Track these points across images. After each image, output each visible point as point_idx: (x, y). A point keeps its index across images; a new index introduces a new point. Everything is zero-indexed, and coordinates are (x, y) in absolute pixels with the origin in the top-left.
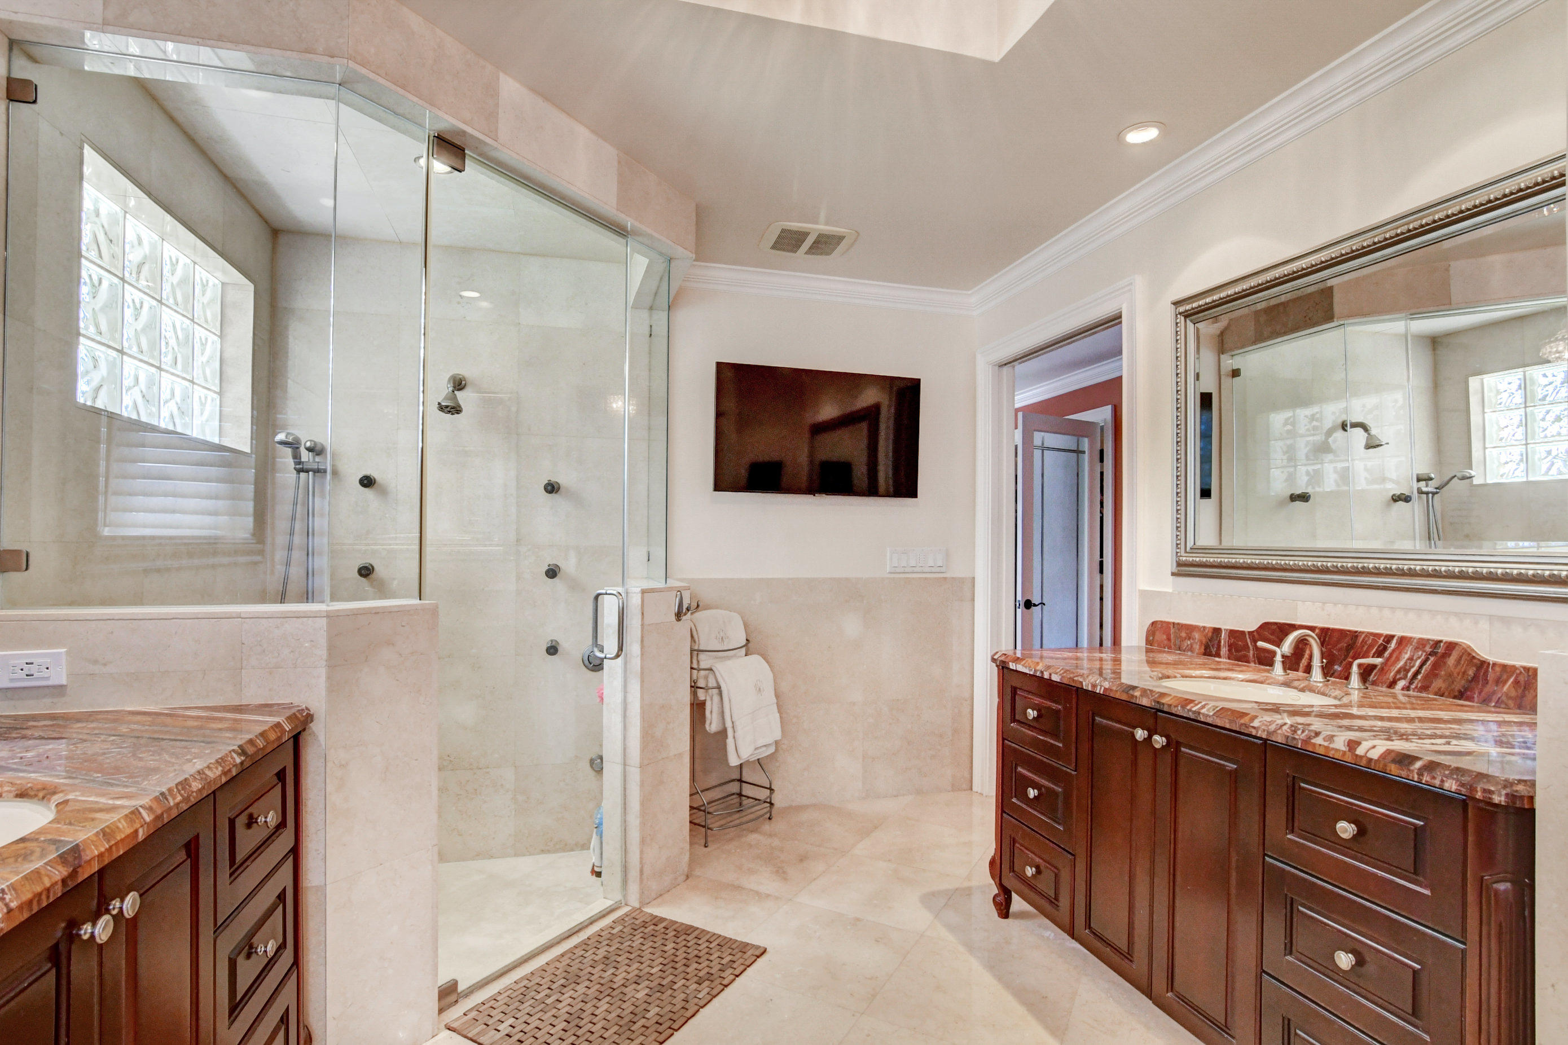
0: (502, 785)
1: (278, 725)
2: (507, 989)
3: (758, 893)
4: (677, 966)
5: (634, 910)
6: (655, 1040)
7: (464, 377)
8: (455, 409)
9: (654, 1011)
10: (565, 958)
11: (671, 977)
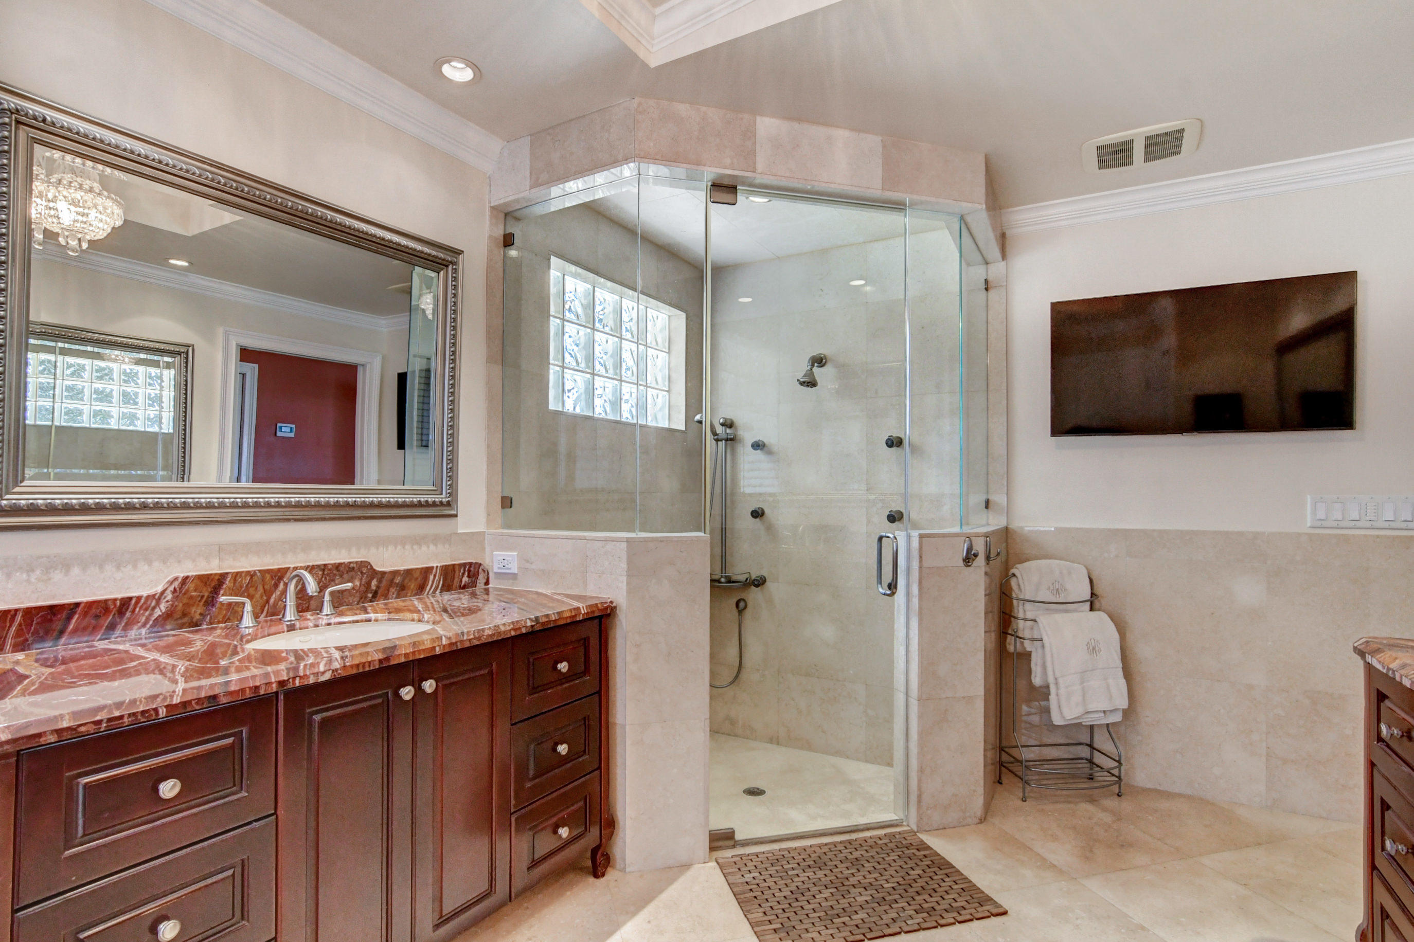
0: (855, 698)
1: (578, 608)
2: (769, 852)
3: (1044, 859)
4: (910, 890)
5: (912, 831)
6: (845, 938)
7: (825, 356)
8: (810, 383)
9: (862, 915)
10: (826, 847)
11: (897, 897)
